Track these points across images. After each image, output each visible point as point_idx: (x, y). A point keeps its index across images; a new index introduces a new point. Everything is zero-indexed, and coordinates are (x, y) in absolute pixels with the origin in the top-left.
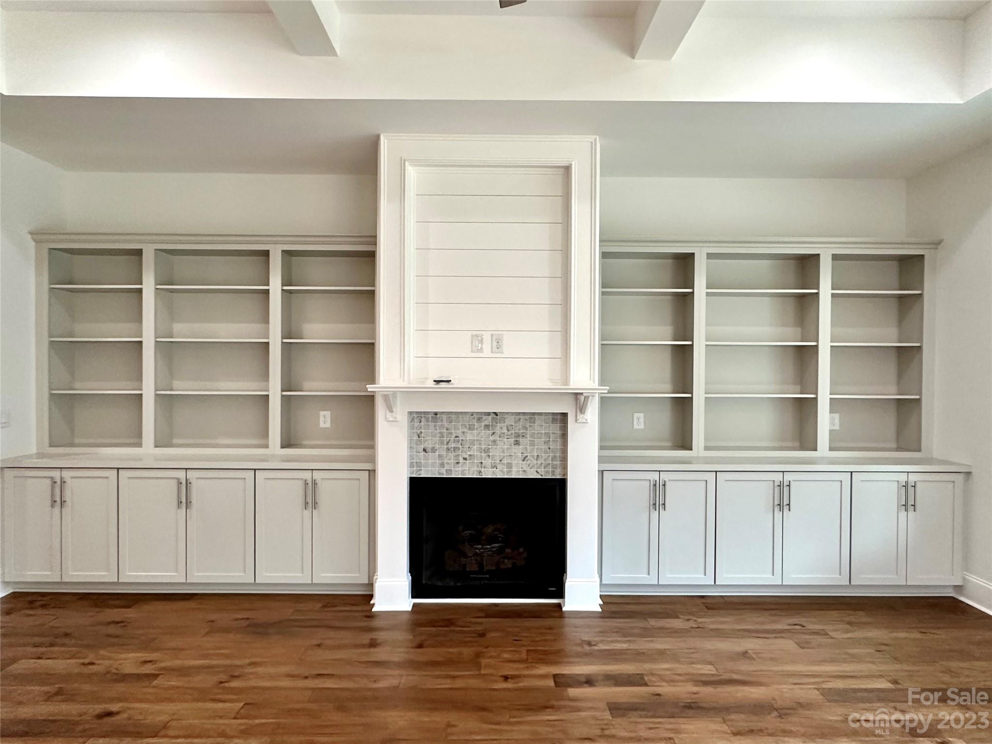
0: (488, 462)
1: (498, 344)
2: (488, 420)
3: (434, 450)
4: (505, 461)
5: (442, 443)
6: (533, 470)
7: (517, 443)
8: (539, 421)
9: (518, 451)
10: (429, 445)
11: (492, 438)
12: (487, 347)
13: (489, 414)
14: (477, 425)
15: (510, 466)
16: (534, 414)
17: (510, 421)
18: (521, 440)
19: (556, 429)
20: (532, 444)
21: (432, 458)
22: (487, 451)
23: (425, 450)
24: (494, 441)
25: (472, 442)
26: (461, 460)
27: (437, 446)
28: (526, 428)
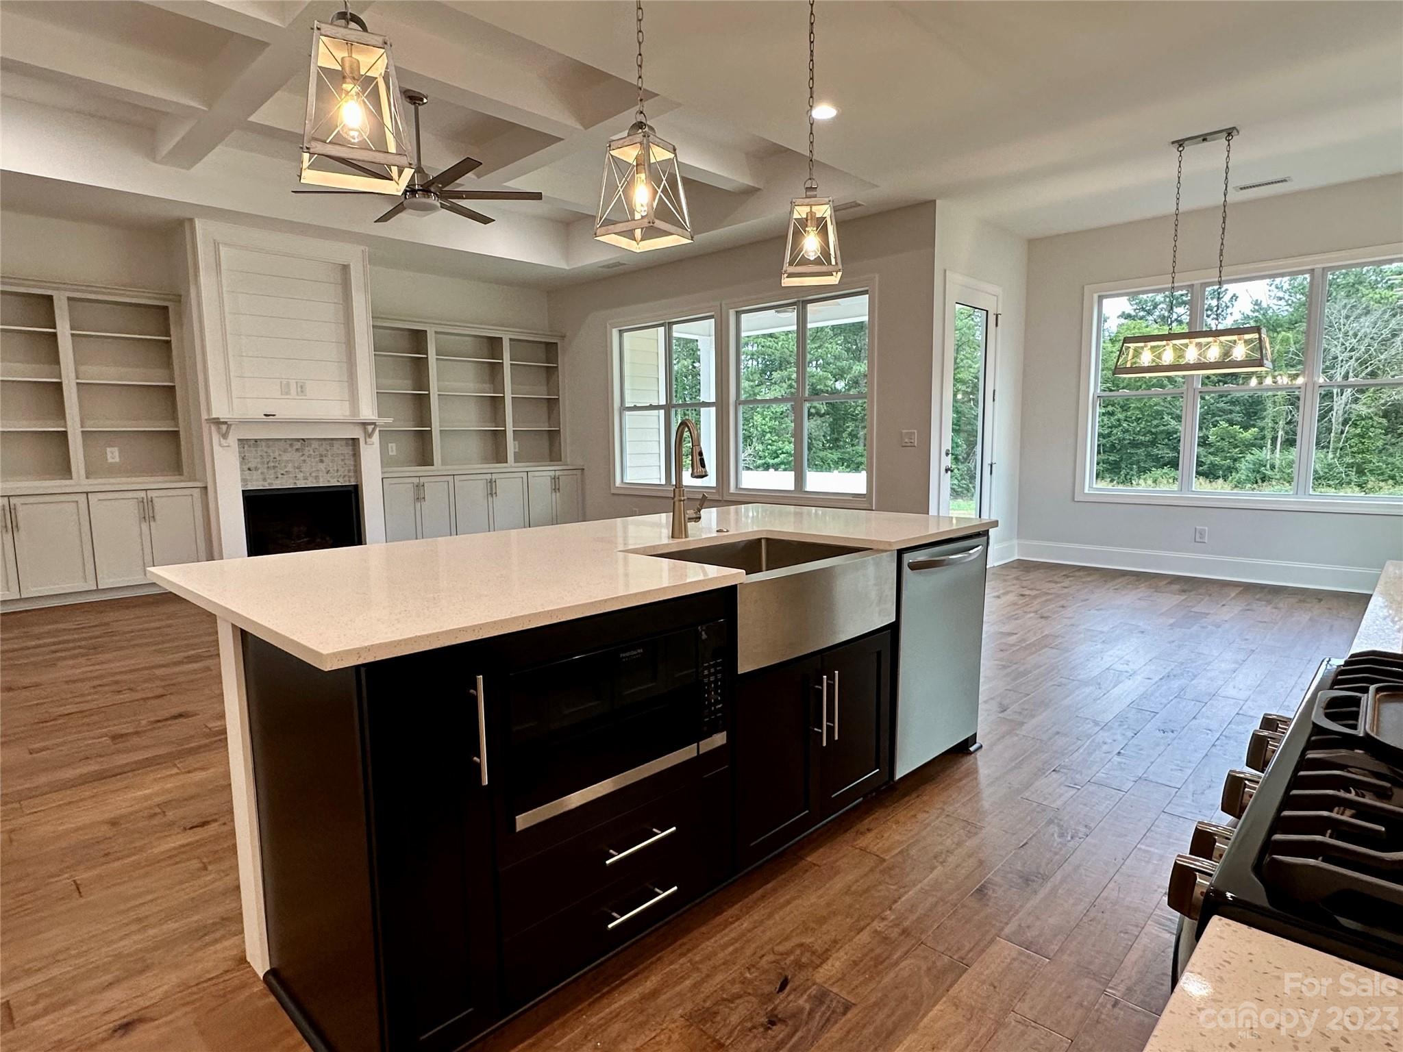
0: (300, 476)
1: (302, 389)
2: (298, 445)
3: (256, 469)
4: (314, 474)
5: (263, 463)
6: (335, 480)
7: (322, 461)
8: (336, 444)
9: (322, 466)
10: (252, 465)
11: (302, 458)
12: (293, 391)
13: (298, 440)
14: (290, 449)
15: (317, 477)
16: (332, 439)
17: (315, 445)
18: (324, 458)
19: (348, 451)
20: (333, 461)
21: (256, 475)
22: (299, 468)
23: (249, 469)
24: (304, 461)
25: (287, 462)
26: (280, 476)
27: (259, 466)
28: (327, 451)
